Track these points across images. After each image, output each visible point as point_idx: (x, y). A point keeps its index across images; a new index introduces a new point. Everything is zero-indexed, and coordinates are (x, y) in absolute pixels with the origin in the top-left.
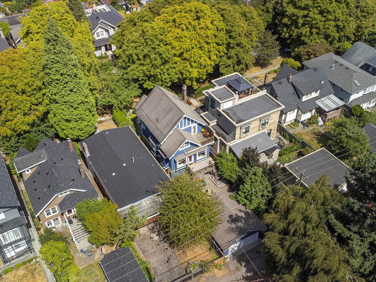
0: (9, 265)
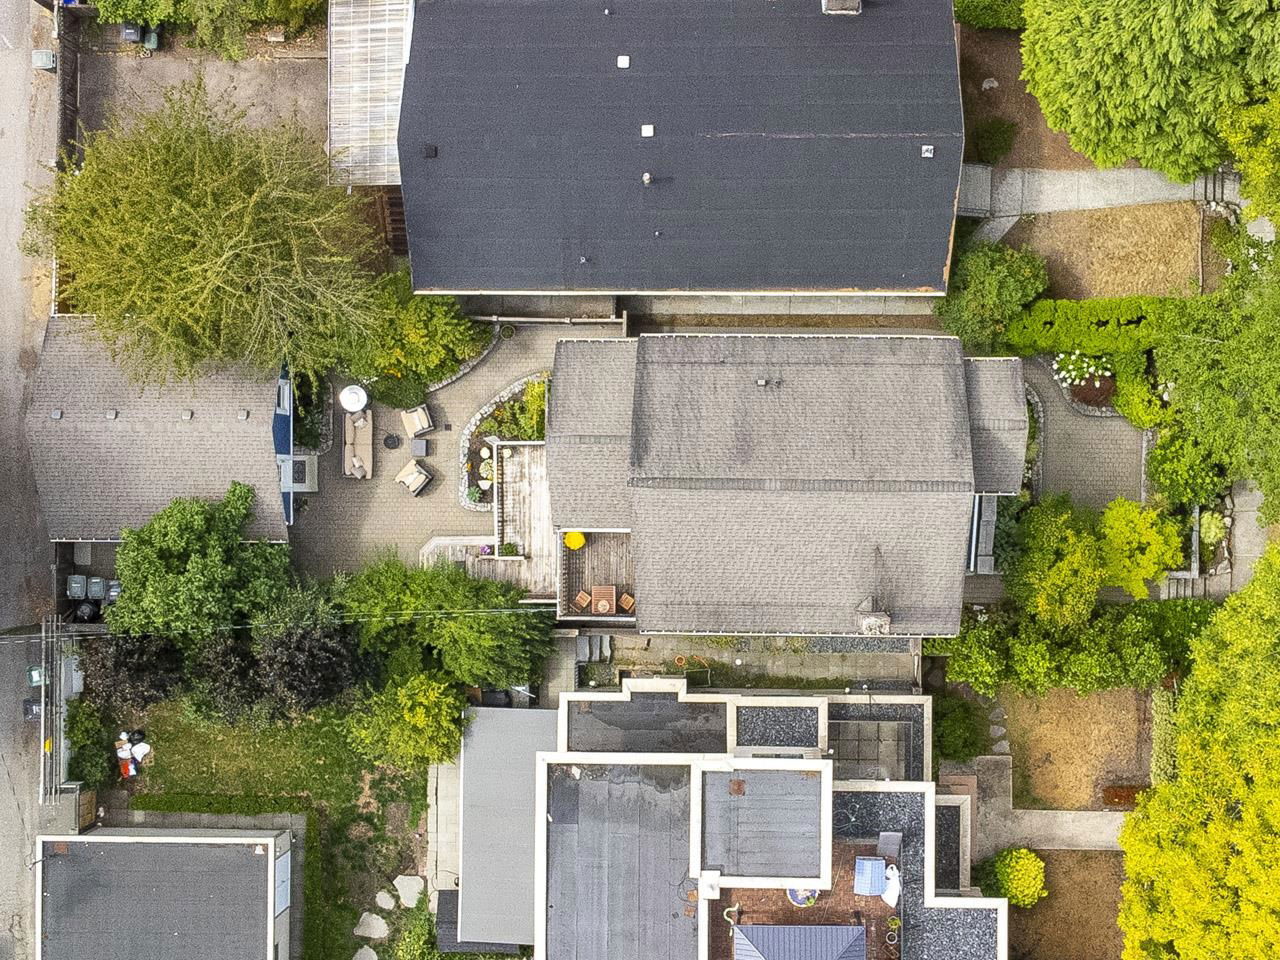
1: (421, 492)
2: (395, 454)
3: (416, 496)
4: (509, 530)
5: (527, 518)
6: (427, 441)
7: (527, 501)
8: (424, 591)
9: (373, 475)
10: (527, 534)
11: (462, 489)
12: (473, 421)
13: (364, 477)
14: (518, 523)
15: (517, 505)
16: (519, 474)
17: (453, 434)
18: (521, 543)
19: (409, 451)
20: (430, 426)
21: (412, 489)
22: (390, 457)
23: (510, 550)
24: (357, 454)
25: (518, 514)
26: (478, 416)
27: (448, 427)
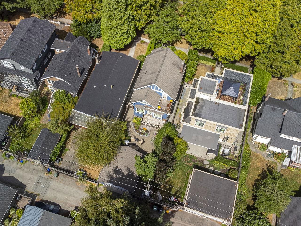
0: (18, 93)
11: (145, 136)
26: (135, 131)
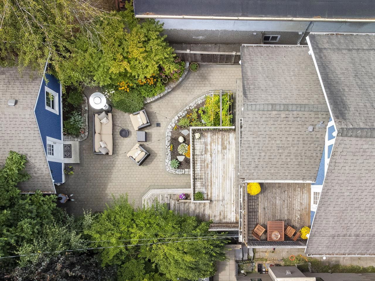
1: (142, 163)
2: (126, 141)
3: (140, 165)
4: (198, 184)
5: (209, 177)
6: (146, 133)
7: (209, 166)
8: (146, 225)
9: (113, 153)
10: (209, 187)
11: (167, 161)
12: (173, 121)
13: (107, 154)
14: (204, 180)
15: (203, 169)
16: (204, 150)
17: (161, 129)
18: (206, 192)
19: (135, 139)
20: (147, 123)
21: (137, 160)
22: (124, 142)
23: (199, 196)
24: (103, 139)
25: (204, 174)
26: (177, 118)
27: (158, 125)
